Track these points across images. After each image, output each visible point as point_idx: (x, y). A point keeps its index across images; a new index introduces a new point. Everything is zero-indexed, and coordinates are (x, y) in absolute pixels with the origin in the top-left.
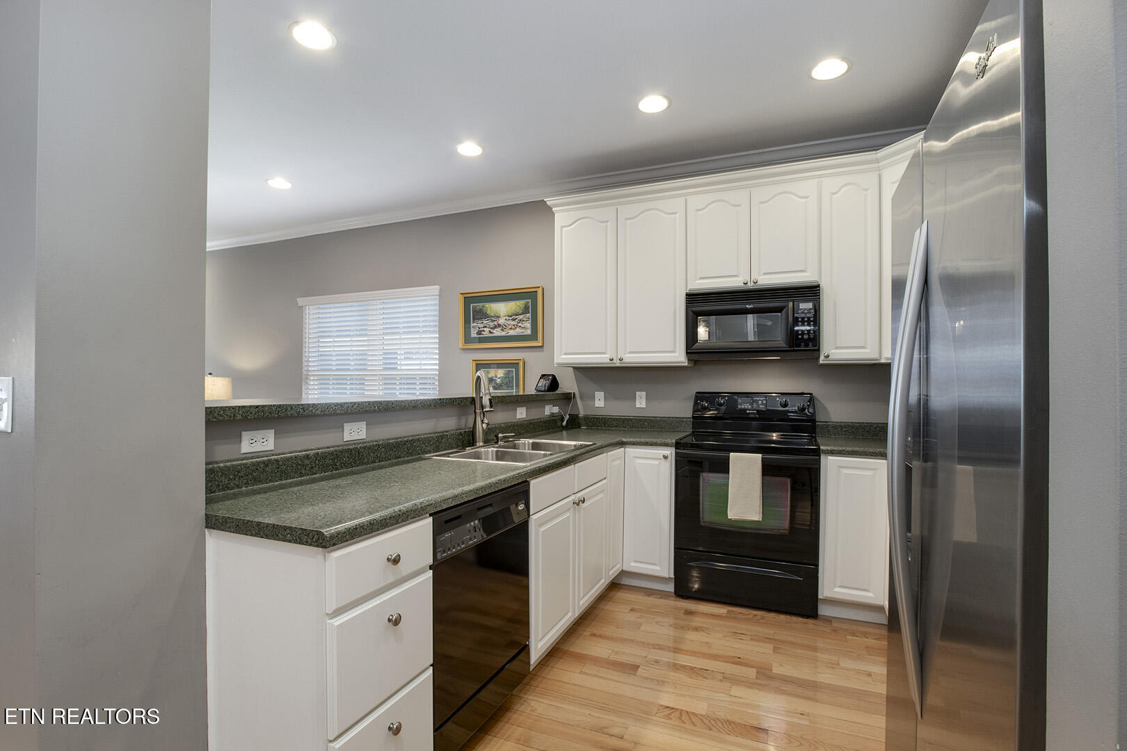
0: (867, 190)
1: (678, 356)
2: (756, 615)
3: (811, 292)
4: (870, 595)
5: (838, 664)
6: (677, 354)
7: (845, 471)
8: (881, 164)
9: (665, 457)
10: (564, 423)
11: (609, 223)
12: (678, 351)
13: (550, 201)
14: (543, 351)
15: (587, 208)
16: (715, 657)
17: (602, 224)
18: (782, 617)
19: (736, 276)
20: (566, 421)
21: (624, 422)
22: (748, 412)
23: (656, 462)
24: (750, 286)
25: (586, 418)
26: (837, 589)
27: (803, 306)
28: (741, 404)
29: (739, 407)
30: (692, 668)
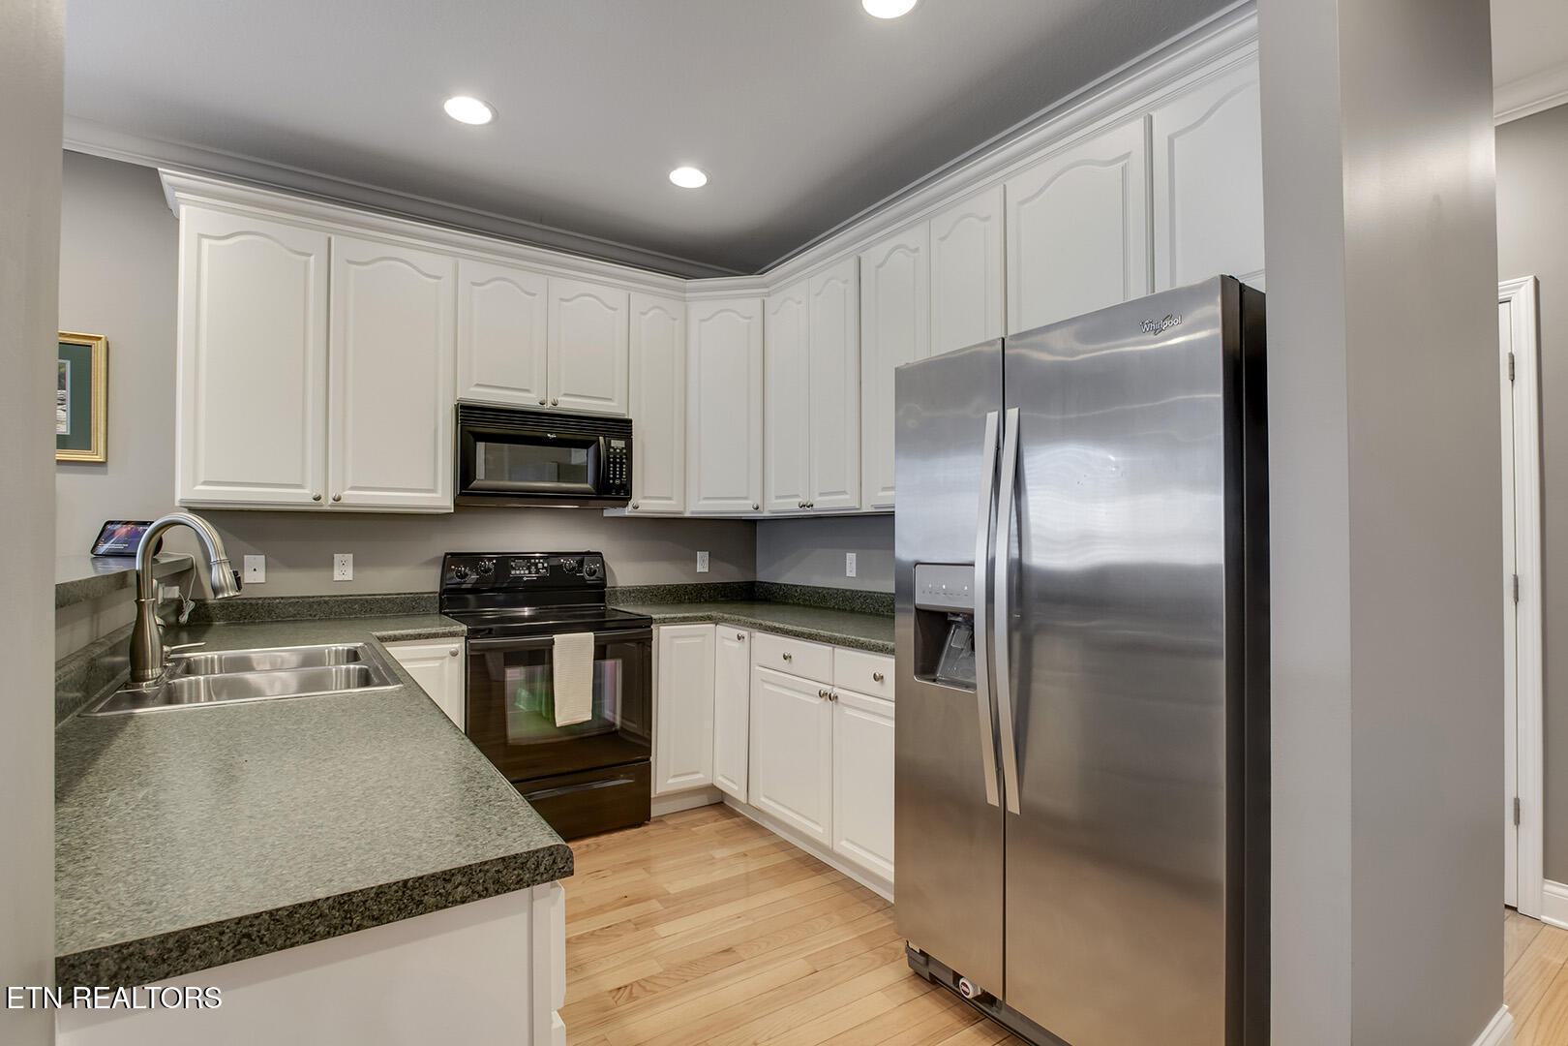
0: (674, 319)
1: (441, 496)
2: (588, 845)
3: (622, 427)
4: (701, 776)
5: (713, 858)
6: (439, 495)
7: (678, 642)
8: (687, 295)
9: (454, 654)
10: (184, 618)
11: (313, 257)
12: (440, 491)
13: (169, 177)
14: (106, 473)
15: (273, 219)
16: (601, 909)
17: (298, 257)
18: (616, 836)
19: (527, 391)
20: (187, 613)
21: (311, 606)
22: (525, 579)
23: (437, 664)
24: (548, 408)
25: (227, 605)
26: (670, 781)
27: (615, 443)
28: (514, 569)
29: (513, 572)
30: (592, 934)
